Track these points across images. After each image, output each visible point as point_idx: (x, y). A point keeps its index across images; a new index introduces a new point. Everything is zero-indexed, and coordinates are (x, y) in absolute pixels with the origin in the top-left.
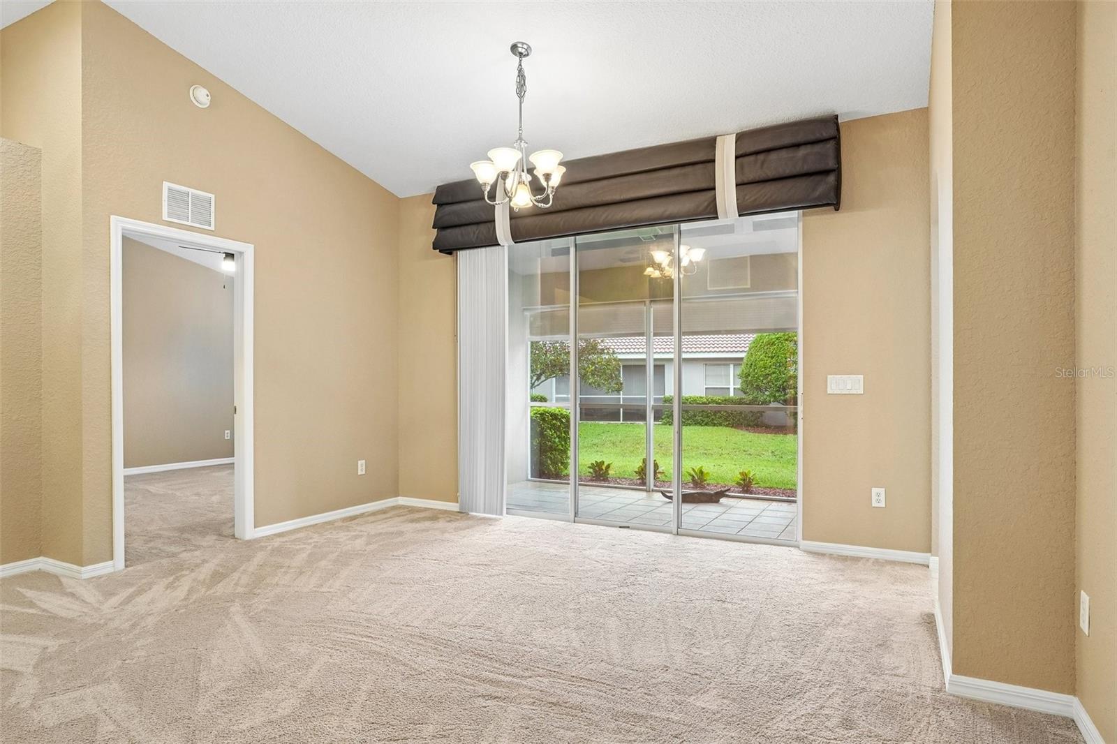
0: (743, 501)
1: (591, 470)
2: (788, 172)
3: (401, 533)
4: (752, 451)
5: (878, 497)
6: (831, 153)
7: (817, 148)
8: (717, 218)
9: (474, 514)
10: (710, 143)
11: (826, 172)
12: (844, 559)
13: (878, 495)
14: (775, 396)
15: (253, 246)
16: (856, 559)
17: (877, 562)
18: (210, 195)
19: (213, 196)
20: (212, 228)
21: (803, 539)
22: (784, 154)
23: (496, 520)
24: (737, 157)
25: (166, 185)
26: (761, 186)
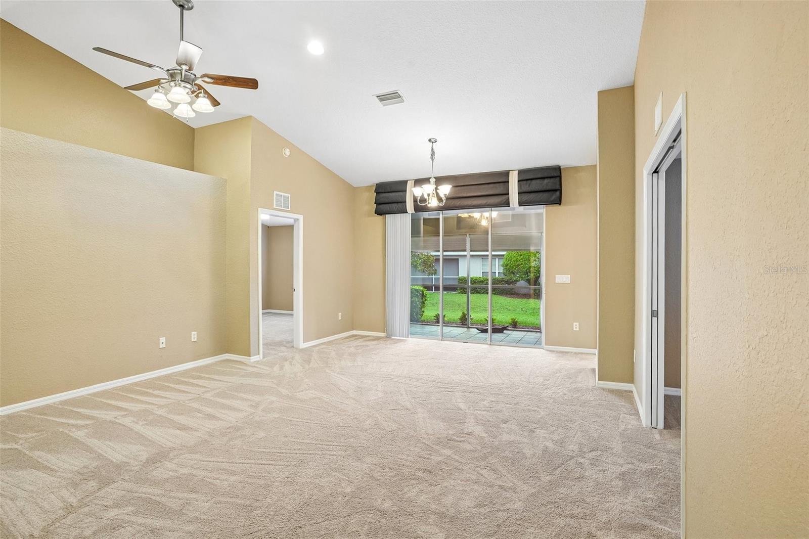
0: (514, 332)
1: (435, 318)
2: (540, 189)
3: (368, 346)
4: (510, 308)
5: (576, 326)
6: (558, 183)
7: (552, 180)
8: (509, 206)
9: (394, 337)
10: (506, 174)
11: (556, 190)
12: (562, 352)
13: (576, 325)
14: (522, 277)
15: (302, 216)
16: (567, 353)
17: (575, 353)
18: (288, 195)
19: (289, 195)
20: (289, 209)
21: (545, 345)
22: (538, 181)
23: (406, 340)
24: (518, 181)
25: (275, 192)
26: (529, 194)
